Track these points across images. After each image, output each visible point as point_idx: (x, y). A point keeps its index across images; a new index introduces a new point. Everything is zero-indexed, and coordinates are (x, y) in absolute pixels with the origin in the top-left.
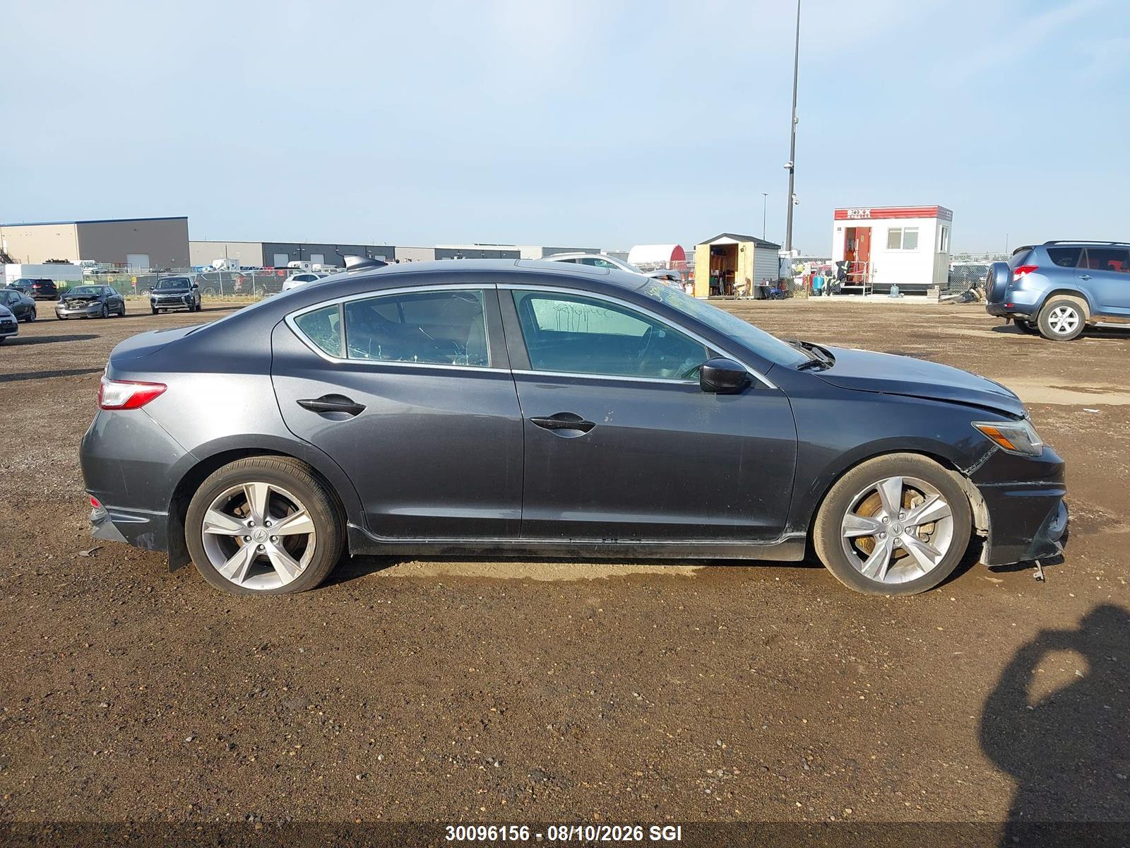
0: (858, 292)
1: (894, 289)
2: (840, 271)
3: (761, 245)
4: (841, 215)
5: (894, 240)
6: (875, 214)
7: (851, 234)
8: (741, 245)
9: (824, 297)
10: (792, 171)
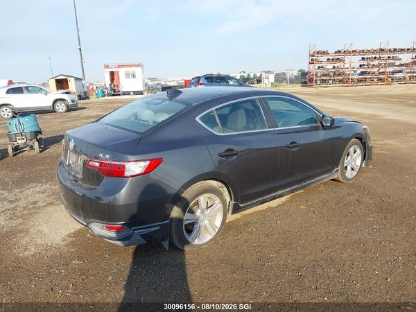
0: (119, 95)
1: (132, 93)
2: (111, 87)
3: (77, 79)
4: (107, 67)
5: (127, 75)
6: (119, 66)
7: (112, 74)
8: (69, 79)
9: (106, 98)
10: (80, 50)
